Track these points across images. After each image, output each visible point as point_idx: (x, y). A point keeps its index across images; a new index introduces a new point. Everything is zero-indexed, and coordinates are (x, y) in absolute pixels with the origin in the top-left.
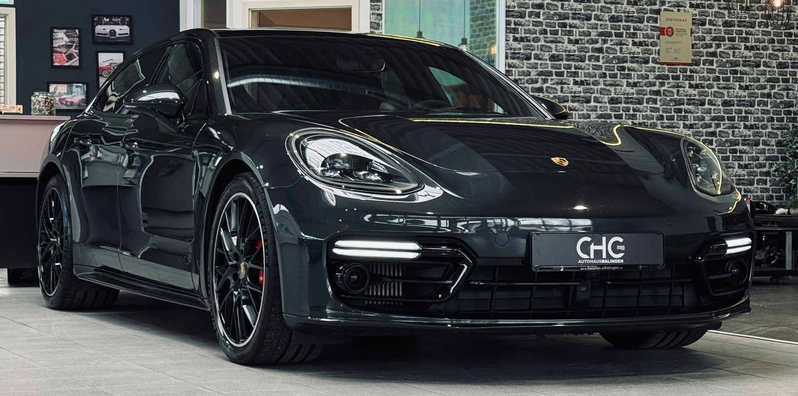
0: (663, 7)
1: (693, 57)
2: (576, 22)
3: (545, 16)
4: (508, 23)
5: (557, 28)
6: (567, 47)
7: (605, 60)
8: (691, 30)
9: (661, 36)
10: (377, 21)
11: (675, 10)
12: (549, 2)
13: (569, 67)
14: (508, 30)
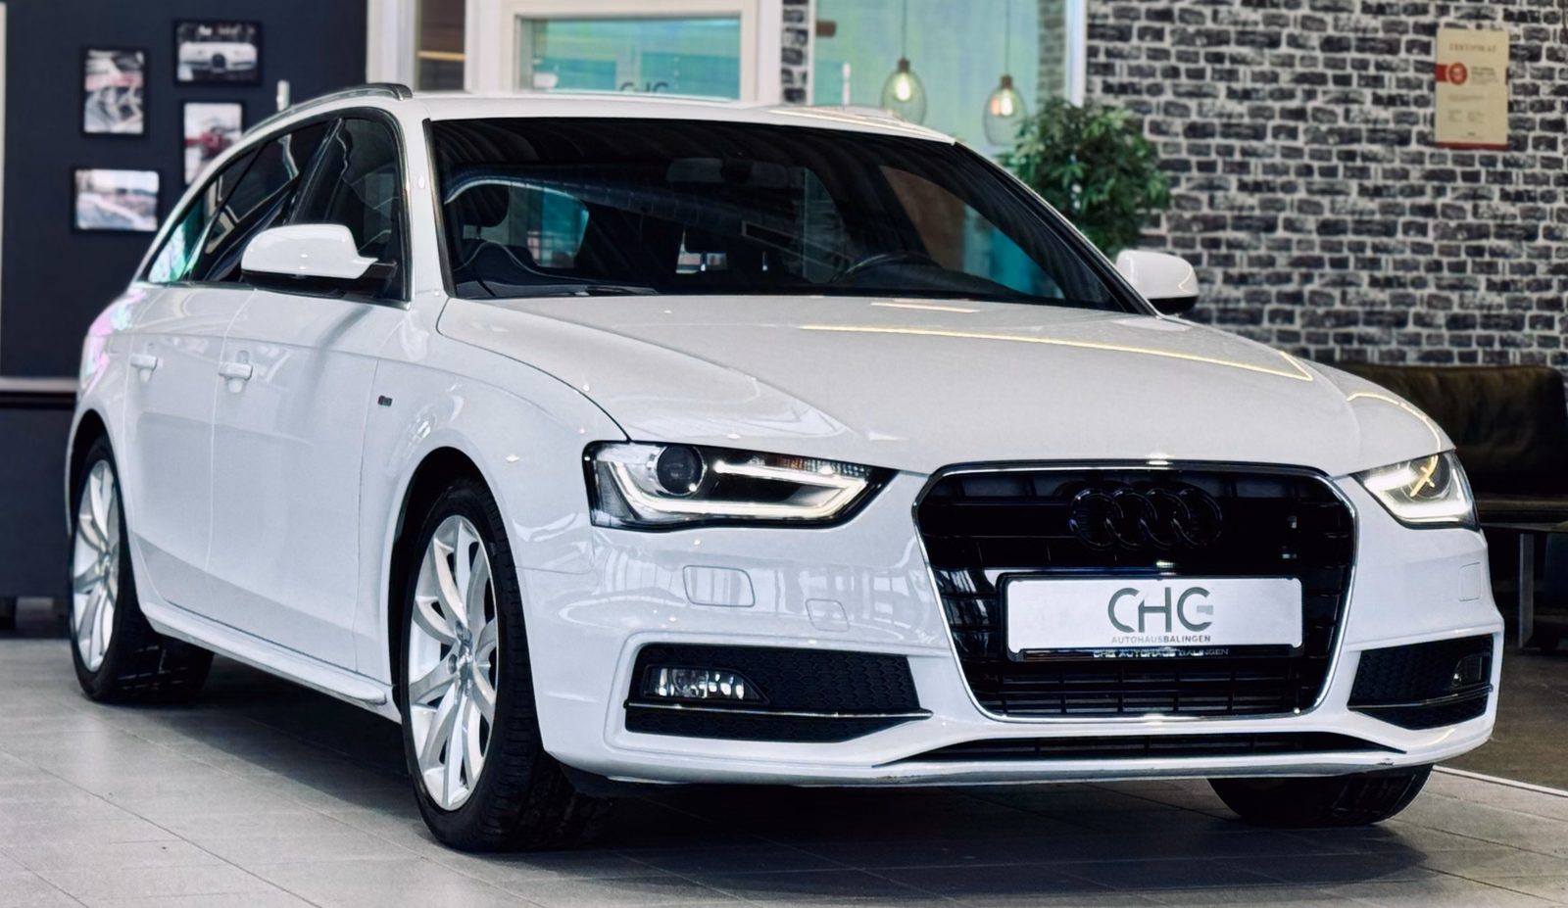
0: (1443, 20)
1: (1510, 132)
2: (1246, 51)
3: (1177, 37)
4: (1092, 52)
5: (1202, 64)
6: (1223, 107)
7: (1310, 136)
8: (1508, 70)
9: (1439, 85)
10: (797, 46)
11: (1471, 24)
12: (1185, 4)
13: (1227, 151)
14: (1093, 69)
